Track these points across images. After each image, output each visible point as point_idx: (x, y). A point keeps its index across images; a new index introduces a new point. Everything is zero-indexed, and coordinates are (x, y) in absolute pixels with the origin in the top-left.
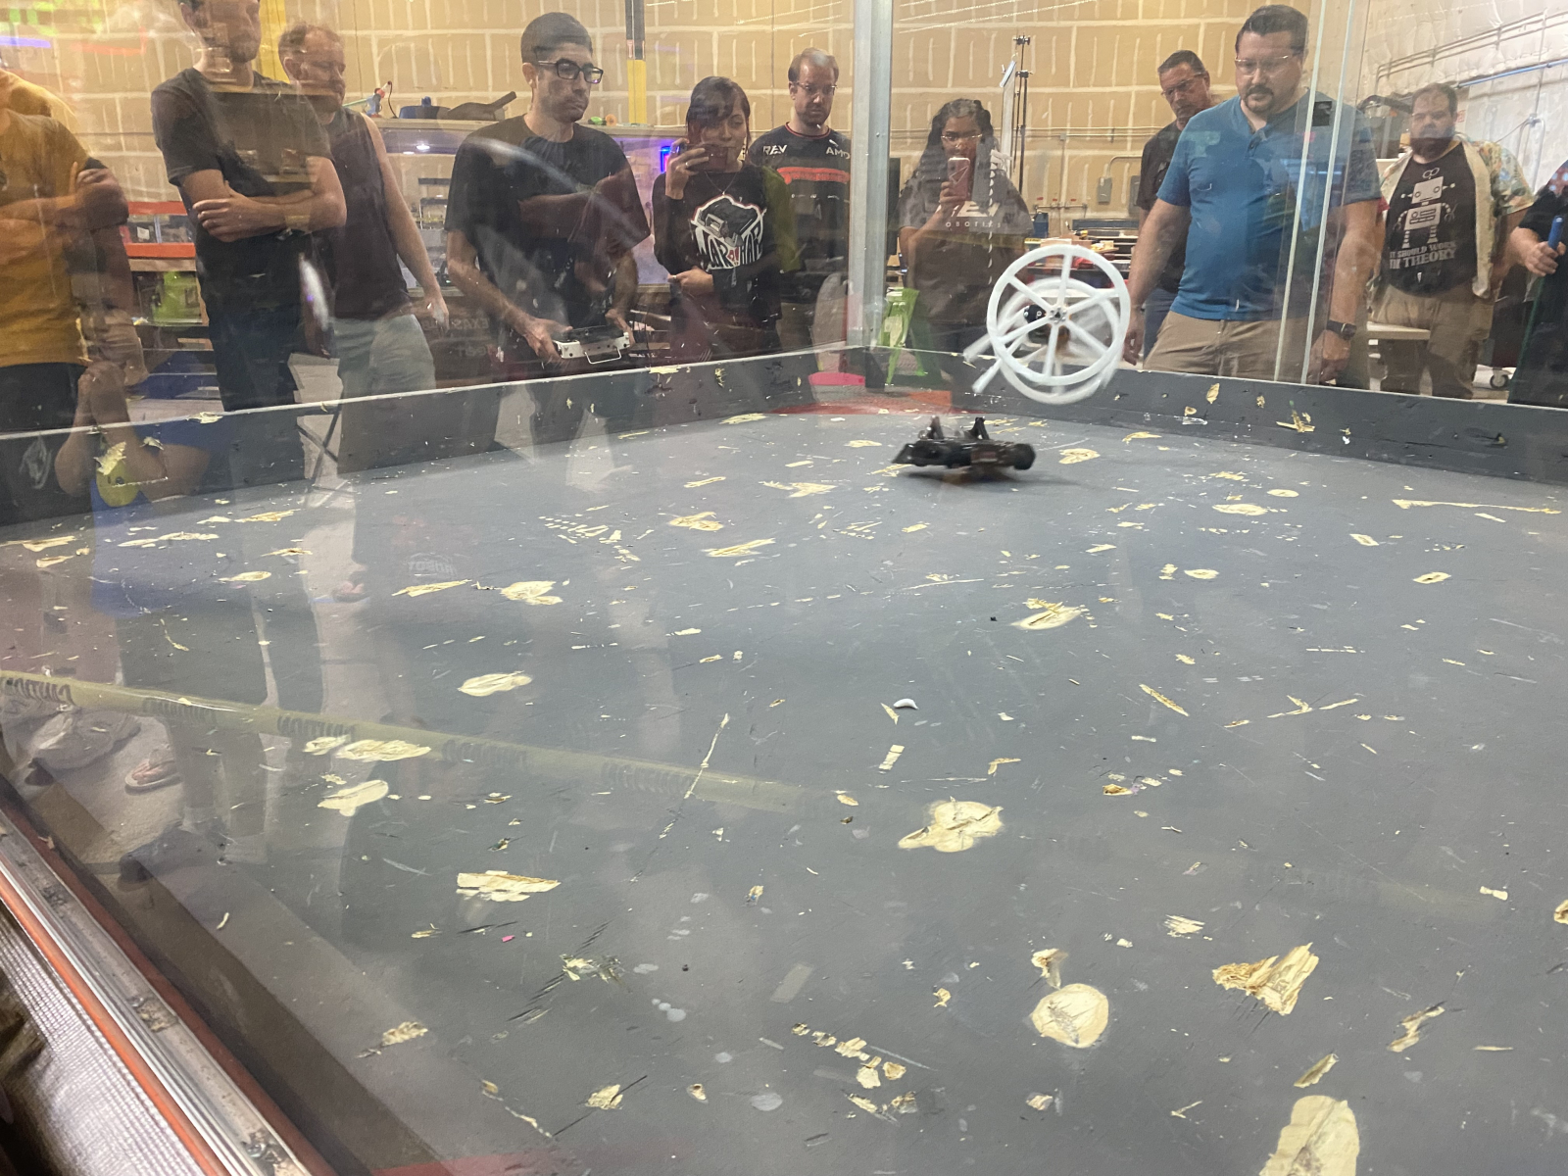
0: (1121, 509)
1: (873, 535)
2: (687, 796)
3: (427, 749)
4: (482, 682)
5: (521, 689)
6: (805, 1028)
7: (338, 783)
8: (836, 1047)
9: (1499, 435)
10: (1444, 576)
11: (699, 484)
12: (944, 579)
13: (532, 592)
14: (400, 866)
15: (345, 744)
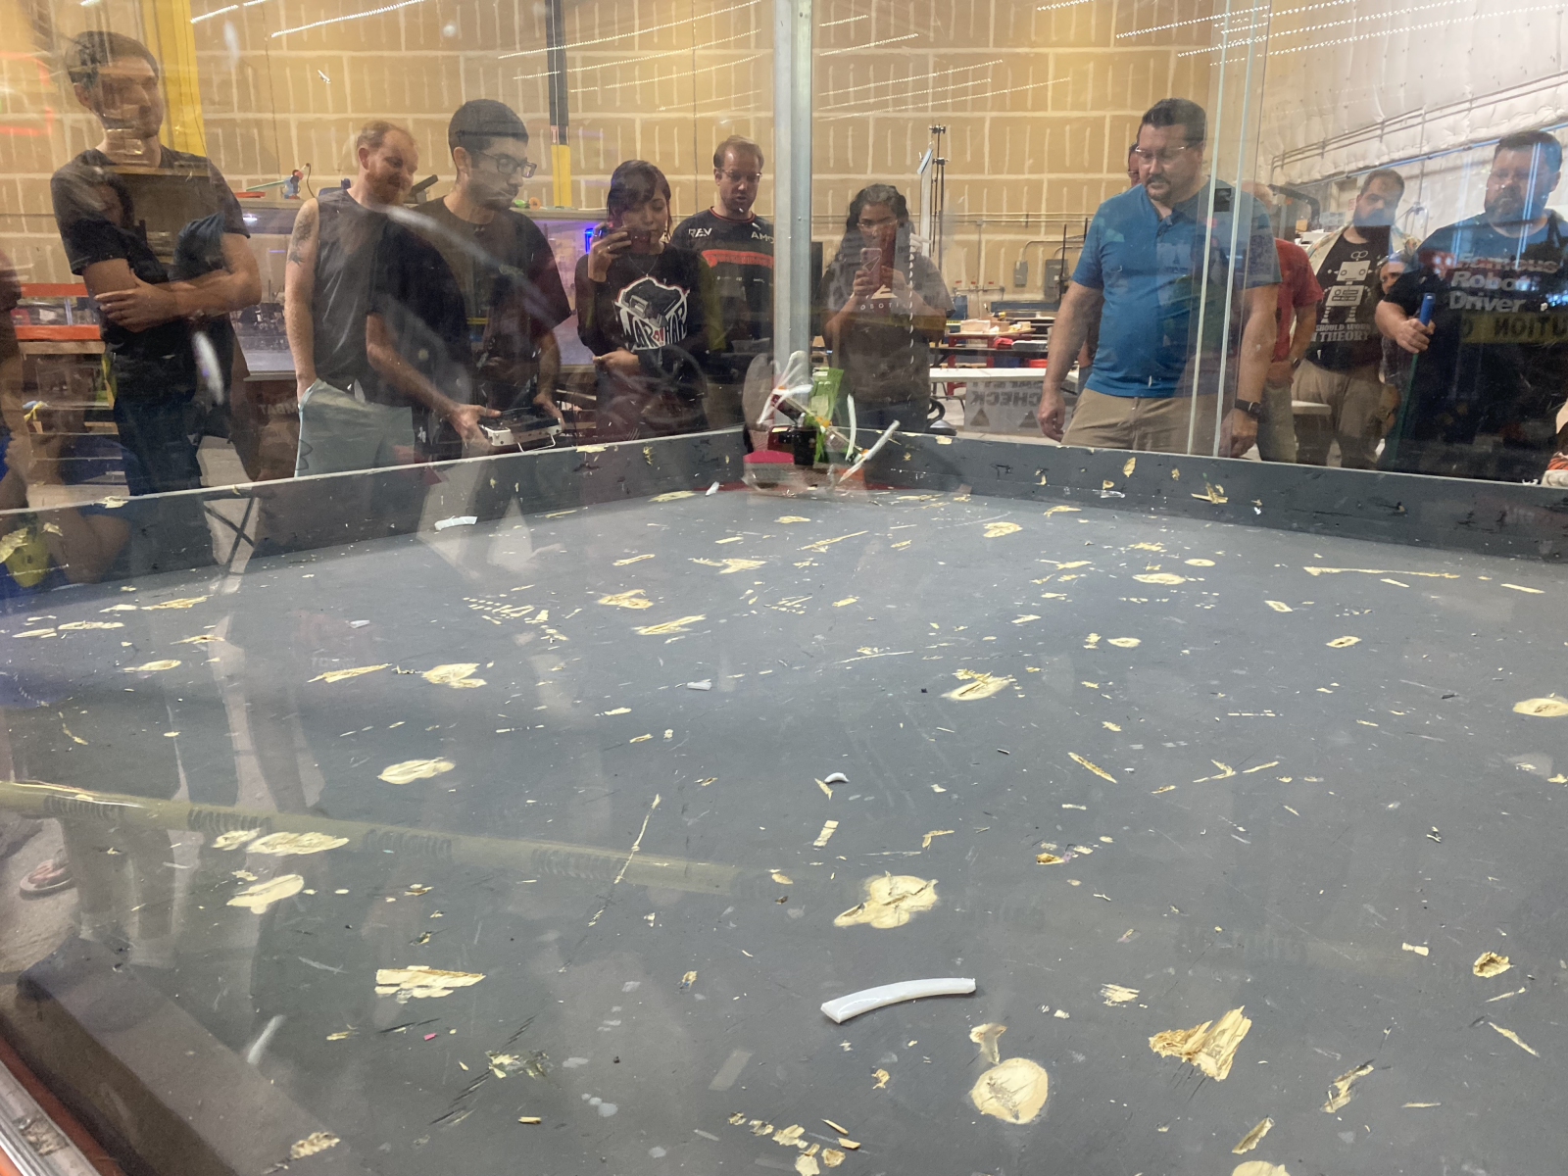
0: (1044, 580)
1: (803, 610)
2: (617, 881)
3: (345, 840)
4: (402, 769)
5: (443, 776)
6: (742, 1117)
7: (249, 879)
8: (774, 1135)
9: (1399, 504)
10: (1355, 640)
11: (627, 561)
12: (874, 653)
13: (454, 675)
14: (315, 965)
15: (259, 837)
